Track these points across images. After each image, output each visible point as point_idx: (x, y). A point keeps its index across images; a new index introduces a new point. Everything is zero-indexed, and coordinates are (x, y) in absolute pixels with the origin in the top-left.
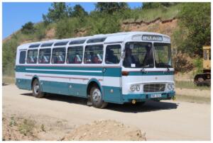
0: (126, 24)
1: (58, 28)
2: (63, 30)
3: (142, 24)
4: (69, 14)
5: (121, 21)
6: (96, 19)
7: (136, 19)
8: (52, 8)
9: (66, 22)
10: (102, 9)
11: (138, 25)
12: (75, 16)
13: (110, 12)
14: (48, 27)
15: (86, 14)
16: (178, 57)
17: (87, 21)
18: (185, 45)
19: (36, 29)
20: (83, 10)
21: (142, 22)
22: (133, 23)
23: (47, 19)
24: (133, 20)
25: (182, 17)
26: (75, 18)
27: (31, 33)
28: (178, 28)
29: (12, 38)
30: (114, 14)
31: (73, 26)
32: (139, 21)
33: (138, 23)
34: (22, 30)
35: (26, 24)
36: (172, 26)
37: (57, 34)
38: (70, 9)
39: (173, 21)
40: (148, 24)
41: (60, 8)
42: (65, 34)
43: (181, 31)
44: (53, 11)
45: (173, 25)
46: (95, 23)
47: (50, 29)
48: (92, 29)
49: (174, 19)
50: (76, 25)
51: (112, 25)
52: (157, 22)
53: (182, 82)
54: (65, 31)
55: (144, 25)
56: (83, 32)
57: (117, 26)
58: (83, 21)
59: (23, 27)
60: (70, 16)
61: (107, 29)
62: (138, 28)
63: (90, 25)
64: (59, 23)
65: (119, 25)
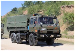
0: (63, 7)
1: (29, 10)
2: (32, 11)
4: (34, 3)
5: (60, 6)
6: (48, 5)
7: (68, 5)
9: (33, 7)
12: (37, 4)
14: (24, 10)
17: (43, 6)
19: (18, 11)
21: (71, 6)
22: (67, 7)
23: (24, 5)
24: (66, 5)
26: (37, 5)
27: (16, 13)
29: (7, 15)
30: (57, 2)
31: (36, 9)
32: (69, 5)
33: (69, 7)
35: (14, 9)
42: (32, 13)
44: (26, 2)
46: (47, 7)
47: (25, 11)
48: (46, 10)
51: (56, 8)
54: (33, 11)
55: (72, 8)
56: (41, 12)
57: (58, 9)
58: (41, 6)
59: (12, 10)
60: (35, 4)
61: (53, 10)
62: (69, 9)
63: (45, 8)
64: (30, 8)
65: (59, 8)
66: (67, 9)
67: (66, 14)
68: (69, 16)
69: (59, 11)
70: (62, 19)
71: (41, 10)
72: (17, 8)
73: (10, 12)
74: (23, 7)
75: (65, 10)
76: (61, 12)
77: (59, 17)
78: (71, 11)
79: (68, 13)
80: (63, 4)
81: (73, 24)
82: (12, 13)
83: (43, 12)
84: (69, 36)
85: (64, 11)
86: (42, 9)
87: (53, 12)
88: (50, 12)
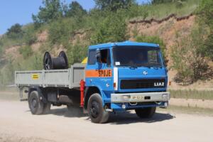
0: (133, 23)
1: (51, 30)
2: (58, 32)
3: (153, 23)
4: (64, 14)
5: (127, 20)
6: (97, 18)
7: (145, 18)
8: (43, 6)
9: (60, 22)
10: (103, 7)
11: (148, 24)
12: (71, 16)
13: (114, 9)
14: (39, 29)
15: (84, 12)
16: (198, 62)
17: (85, 21)
18: (205, 47)
19: (24, 32)
20: (81, 8)
21: (152, 20)
22: (142, 22)
23: (38, 19)
24: (141, 18)
25: (201, 13)
26: (71, 18)
27: (18, 37)
28: (197, 26)
30: (118, 11)
31: (70, 27)
32: (148, 19)
33: (147, 22)
34: (8, 34)
35: (13, 27)
36: (189, 24)
37: (50, 37)
38: (65, 7)
39: (191, 17)
40: (160, 22)
41: (54, 7)
42: (59, 37)
43: (200, 30)
44: (44, 10)
45: (191, 23)
46: (96, 24)
47: (41, 32)
48: (93, 30)
49: (191, 15)
50: (73, 26)
51: (117, 25)
52: (171, 19)
53: (204, 92)
54: (60, 33)
55: (155, 24)
56: (82, 34)
57: (122, 26)
58: (80, 21)
59: (9, 30)
60: (66, 16)
61: (110, 30)
62: (148, 27)
63: (90, 26)
64: (52, 24)
65: (125, 25)
66: (144, 26)
71: (80, 31)
72: (21, 26)
73: (3, 36)
74: (35, 23)
75: (138, 29)
76: (128, 34)
78: (151, 32)
79: (145, 37)
80: (132, 16)
82: (9, 38)
83: (85, 34)
85: (136, 33)
86: (83, 26)
87: (110, 34)
88: (103, 35)
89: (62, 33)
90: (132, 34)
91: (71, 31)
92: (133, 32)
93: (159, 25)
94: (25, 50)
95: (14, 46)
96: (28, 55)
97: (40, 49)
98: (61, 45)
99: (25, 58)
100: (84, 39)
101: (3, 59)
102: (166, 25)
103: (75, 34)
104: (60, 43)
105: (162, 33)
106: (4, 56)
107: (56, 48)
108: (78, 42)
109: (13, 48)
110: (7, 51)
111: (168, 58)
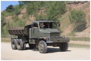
0: (69, 4)
1: (28, 8)
2: (31, 9)
3: (79, 4)
5: (66, 3)
9: (33, 4)
11: (76, 4)
17: (45, 3)
19: (14, 9)
21: (79, 2)
23: (21, 2)
27: (12, 11)
34: (7, 10)
35: (9, 6)
37: (27, 11)
40: (83, 3)
42: (32, 11)
46: (50, 4)
47: (23, 9)
50: (39, 6)
51: (60, 5)
54: (32, 9)
55: (80, 4)
56: (43, 10)
58: (42, 3)
59: (7, 8)
61: (57, 7)
62: (77, 6)
63: (47, 6)
64: (28, 5)
65: (65, 5)
66: (74, 5)
67: (73, 12)
68: (77, 14)
69: (64, 8)
70: (68, 18)
71: (42, 8)
72: (13, 6)
73: (4, 11)
74: (20, 4)
75: (72, 7)
76: (66, 9)
77: (64, 16)
78: (78, 8)
79: (75, 11)
81: (81, 24)
82: (7, 12)
83: (45, 10)
84: (77, 38)
86: (44, 6)
87: (57, 9)
88: (54, 10)
89: (34, 9)
90: (68, 9)
91: (38, 8)
92: (69, 8)
93: (82, 5)
94: (15, 18)
95: (10, 16)
96: (16, 20)
97: (22, 17)
98: (33, 15)
99: (15, 22)
100: (44, 12)
101: (4, 22)
102: (86, 4)
103: (40, 10)
104: (32, 14)
105: (84, 9)
106: (5, 20)
107: (30, 17)
108: (41, 14)
109: (9, 17)
110: (6, 18)
111: (87, 22)
